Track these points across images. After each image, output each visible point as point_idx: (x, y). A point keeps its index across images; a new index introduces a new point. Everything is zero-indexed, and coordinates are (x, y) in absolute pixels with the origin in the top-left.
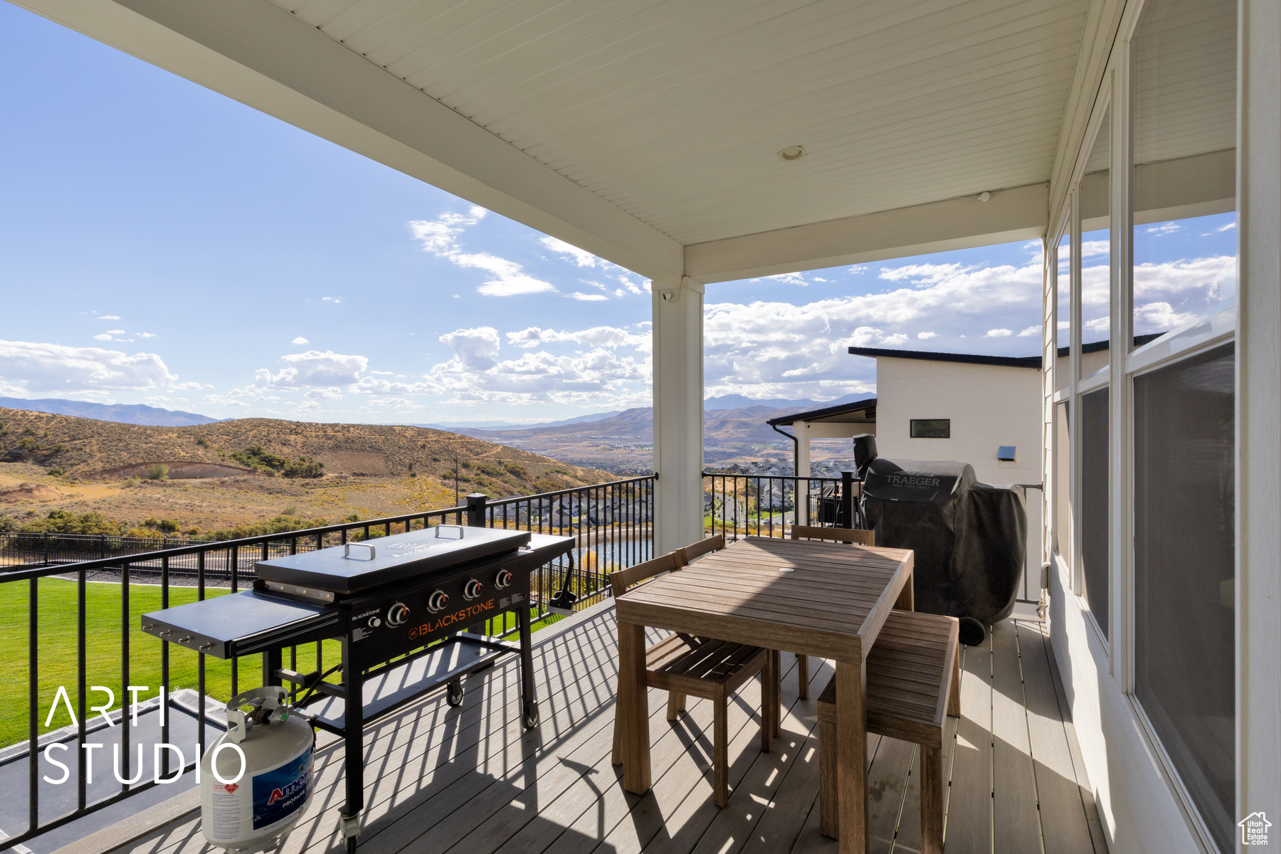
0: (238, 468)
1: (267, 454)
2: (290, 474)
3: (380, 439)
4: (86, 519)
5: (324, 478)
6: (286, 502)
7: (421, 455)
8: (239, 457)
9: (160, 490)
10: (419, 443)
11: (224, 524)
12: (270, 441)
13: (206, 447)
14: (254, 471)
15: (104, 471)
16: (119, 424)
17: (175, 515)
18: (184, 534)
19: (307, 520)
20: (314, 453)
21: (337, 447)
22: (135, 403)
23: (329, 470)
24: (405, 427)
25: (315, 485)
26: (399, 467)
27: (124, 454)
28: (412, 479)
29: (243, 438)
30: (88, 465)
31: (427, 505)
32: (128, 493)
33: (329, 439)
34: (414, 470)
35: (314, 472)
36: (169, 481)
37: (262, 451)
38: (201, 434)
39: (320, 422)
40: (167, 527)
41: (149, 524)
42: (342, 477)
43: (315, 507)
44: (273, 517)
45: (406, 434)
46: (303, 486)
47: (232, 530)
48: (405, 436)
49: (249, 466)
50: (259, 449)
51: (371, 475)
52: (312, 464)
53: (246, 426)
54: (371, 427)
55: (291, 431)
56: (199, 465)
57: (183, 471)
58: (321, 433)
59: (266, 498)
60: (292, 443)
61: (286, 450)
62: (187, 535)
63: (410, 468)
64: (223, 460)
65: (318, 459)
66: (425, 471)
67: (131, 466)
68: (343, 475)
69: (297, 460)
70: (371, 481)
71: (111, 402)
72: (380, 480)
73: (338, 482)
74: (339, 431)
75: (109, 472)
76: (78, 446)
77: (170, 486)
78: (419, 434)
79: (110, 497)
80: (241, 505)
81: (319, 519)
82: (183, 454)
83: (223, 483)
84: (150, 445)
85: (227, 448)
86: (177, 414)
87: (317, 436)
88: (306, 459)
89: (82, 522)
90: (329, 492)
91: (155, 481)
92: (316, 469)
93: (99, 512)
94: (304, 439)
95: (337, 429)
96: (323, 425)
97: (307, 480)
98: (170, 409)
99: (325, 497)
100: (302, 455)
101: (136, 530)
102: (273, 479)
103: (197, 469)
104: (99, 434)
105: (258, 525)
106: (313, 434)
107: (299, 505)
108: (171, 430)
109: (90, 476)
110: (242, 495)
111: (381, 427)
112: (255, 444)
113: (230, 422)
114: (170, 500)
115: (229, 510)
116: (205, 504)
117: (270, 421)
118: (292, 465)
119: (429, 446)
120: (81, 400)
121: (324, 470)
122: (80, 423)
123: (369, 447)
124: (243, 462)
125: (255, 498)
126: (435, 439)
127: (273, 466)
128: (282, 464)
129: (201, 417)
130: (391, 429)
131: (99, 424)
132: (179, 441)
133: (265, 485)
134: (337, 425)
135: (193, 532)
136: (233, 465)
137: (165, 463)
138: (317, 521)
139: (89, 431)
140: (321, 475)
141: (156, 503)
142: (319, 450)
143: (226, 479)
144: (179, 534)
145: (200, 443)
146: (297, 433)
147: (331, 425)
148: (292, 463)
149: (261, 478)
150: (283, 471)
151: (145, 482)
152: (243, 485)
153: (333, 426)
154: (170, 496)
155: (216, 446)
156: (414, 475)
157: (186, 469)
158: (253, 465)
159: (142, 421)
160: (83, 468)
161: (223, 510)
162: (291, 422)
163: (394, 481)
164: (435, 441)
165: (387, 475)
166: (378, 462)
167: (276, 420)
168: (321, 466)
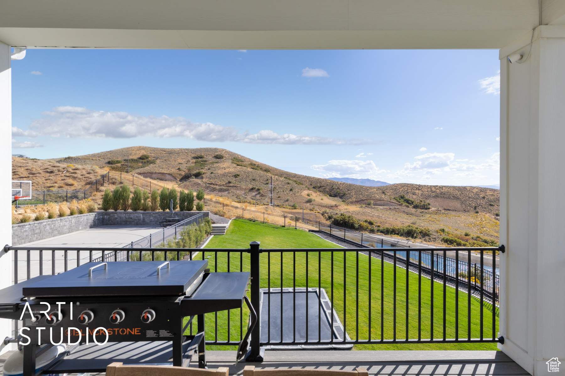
0: (396, 203)
1: (407, 198)
2: (416, 207)
3: (458, 193)
4: (349, 217)
5: (430, 210)
6: (414, 219)
7: (483, 202)
8: (396, 199)
9: (370, 209)
10: (481, 196)
11: (389, 225)
12: (408, 193)
13: (385, 194)
14: (401, 205)
15: (356, 202)
16: (360, 186)
17: (374, 219)
18: (376, 226)
19: (421, 228)
20: (426, 199)
21: (436, 196)
22: (366, 178)
23: (433, 206)
24: (472, 187)
25: (426, 213)
26: (469, 208)
27: (361, 196)
28: (476, 214)
29: (398, 191)
30: (352, 199)
31: (485, 229)
32: (361, 210)
33: (433, 192)
34: (477, 210)
35: (426, 207)
36: (373, 206)
37: (405, 197)
38: (384, 189)
39: (429, 184)
40: (371, 223)
41: (366, 221)
42: (438, 210)
43: (425, 223)
44: (407, 224)
45: (473, 191)
46: (421, 212)
47: (392, 227)
48: (473, 192)
49: (400, 202)
50: (404, 196)
51: (453, 210)
52: (425, 203)
53: (399, 186)
54: (454, 188)
55: (417, 189)
56: (383, 201)
57: (378, 203)
58: (429, 190)
59: (405, 216)
60: (417, 194)
61: (414, 197)
62: (377, 227)
63: (475, 208)
64: (391, 200)
65: (428, 201)
66: (484, 211)
67: (362, 200)
68: (439, 209)
69: (419, 201)
70: (453, 213)
71: (359, 178)
72: (458, 213)
73: (437, 212)
74: (438, 189)
75: (357, 202)
76: (349, 193)
77: (373, 208)
78: (481, 191)
79: (356, 210)
80: (396, 218)
81: (427, 228)
82: (378, 197)
83: (390, 208)
84: (368, 193)
85: (392, 195)
86: (378, 182)
87: (428, 191)
88: (423, 201)
89: (348, 218)
90: (432, 216)
91: (369, 206)
92: (427, 206)
93: (353, 215)
94: (422, 192)
95: (437, 188)
96: (430, 186)
97: (423, 210)
98: (376, 180)
99: (430, 219)
100: (421, 199)
101: (362, 223)
102: (409, 209)
103: (382, 202)
104: (355, 189)
105: (401, 227)
106: (426, 190)
107: (418, 221)
108: (374, 188)
109: (352, 203)
110: (397, 214)
111: (459, 187)
112: (402, 194)
113: (394, 185)
114: (373, 213)
115: (391, 219)
116: (383, 216)
117: (408, 184)
118: (416, 203)
119: (487, 197)
120: (352, 178)
121: (430, 207)
122: (350, 185)
123: (453, 197)
124: (397, 201)
125: (401, 216)
126: (491, 194)
127: (409, 203)
128: (413, 203)
129: (385, 183)
130: (465, 188)
131: (355, 186)
132: (377, 192)
133: (405, 211)
134: (437, 186)
135: (379, 226)
136: (394, 202)
137: (372, 200)
138: (425, 229)
139: (352, 188)
140: (429, 208)
141: (368, 214)
142: (428, 197)
143: (391, 207)
144: (374, 226)
145: (383, 193)
146: (419, 190)
147: (434, 186)
148: (417, 202)
149: (404, 208)
150: (413, 206)
151: (366, 206)
152: (397, 210)
153: (435, 187)
154: (373, 212)
155: (389, 194)
156: (477, 212)
157: (378, 202)
158: (401, 202)
159: (367, 185)
160: (350, 200)
161: (389, 219)
162: (417, 185)
163: (465, 214)
164: (491, 195)
165: (462, 211)
166: (457, 205)
167: (411, 184)
168: (429, 204)
